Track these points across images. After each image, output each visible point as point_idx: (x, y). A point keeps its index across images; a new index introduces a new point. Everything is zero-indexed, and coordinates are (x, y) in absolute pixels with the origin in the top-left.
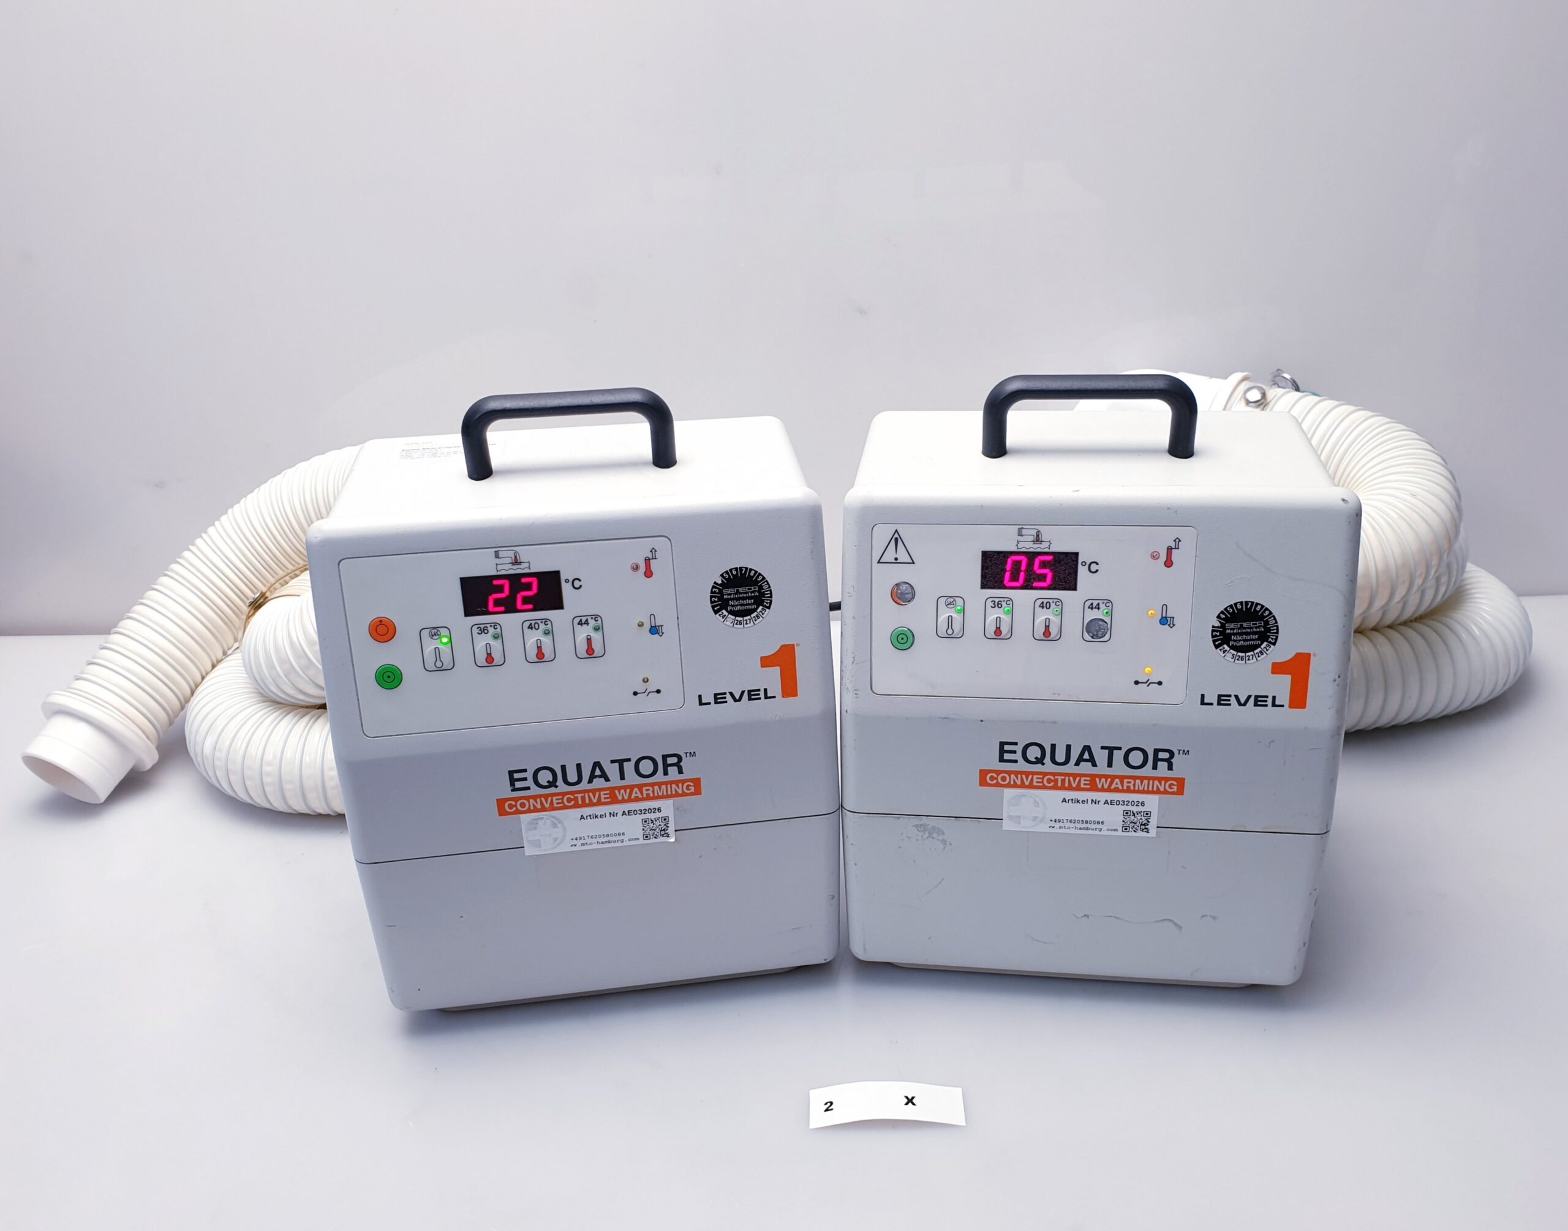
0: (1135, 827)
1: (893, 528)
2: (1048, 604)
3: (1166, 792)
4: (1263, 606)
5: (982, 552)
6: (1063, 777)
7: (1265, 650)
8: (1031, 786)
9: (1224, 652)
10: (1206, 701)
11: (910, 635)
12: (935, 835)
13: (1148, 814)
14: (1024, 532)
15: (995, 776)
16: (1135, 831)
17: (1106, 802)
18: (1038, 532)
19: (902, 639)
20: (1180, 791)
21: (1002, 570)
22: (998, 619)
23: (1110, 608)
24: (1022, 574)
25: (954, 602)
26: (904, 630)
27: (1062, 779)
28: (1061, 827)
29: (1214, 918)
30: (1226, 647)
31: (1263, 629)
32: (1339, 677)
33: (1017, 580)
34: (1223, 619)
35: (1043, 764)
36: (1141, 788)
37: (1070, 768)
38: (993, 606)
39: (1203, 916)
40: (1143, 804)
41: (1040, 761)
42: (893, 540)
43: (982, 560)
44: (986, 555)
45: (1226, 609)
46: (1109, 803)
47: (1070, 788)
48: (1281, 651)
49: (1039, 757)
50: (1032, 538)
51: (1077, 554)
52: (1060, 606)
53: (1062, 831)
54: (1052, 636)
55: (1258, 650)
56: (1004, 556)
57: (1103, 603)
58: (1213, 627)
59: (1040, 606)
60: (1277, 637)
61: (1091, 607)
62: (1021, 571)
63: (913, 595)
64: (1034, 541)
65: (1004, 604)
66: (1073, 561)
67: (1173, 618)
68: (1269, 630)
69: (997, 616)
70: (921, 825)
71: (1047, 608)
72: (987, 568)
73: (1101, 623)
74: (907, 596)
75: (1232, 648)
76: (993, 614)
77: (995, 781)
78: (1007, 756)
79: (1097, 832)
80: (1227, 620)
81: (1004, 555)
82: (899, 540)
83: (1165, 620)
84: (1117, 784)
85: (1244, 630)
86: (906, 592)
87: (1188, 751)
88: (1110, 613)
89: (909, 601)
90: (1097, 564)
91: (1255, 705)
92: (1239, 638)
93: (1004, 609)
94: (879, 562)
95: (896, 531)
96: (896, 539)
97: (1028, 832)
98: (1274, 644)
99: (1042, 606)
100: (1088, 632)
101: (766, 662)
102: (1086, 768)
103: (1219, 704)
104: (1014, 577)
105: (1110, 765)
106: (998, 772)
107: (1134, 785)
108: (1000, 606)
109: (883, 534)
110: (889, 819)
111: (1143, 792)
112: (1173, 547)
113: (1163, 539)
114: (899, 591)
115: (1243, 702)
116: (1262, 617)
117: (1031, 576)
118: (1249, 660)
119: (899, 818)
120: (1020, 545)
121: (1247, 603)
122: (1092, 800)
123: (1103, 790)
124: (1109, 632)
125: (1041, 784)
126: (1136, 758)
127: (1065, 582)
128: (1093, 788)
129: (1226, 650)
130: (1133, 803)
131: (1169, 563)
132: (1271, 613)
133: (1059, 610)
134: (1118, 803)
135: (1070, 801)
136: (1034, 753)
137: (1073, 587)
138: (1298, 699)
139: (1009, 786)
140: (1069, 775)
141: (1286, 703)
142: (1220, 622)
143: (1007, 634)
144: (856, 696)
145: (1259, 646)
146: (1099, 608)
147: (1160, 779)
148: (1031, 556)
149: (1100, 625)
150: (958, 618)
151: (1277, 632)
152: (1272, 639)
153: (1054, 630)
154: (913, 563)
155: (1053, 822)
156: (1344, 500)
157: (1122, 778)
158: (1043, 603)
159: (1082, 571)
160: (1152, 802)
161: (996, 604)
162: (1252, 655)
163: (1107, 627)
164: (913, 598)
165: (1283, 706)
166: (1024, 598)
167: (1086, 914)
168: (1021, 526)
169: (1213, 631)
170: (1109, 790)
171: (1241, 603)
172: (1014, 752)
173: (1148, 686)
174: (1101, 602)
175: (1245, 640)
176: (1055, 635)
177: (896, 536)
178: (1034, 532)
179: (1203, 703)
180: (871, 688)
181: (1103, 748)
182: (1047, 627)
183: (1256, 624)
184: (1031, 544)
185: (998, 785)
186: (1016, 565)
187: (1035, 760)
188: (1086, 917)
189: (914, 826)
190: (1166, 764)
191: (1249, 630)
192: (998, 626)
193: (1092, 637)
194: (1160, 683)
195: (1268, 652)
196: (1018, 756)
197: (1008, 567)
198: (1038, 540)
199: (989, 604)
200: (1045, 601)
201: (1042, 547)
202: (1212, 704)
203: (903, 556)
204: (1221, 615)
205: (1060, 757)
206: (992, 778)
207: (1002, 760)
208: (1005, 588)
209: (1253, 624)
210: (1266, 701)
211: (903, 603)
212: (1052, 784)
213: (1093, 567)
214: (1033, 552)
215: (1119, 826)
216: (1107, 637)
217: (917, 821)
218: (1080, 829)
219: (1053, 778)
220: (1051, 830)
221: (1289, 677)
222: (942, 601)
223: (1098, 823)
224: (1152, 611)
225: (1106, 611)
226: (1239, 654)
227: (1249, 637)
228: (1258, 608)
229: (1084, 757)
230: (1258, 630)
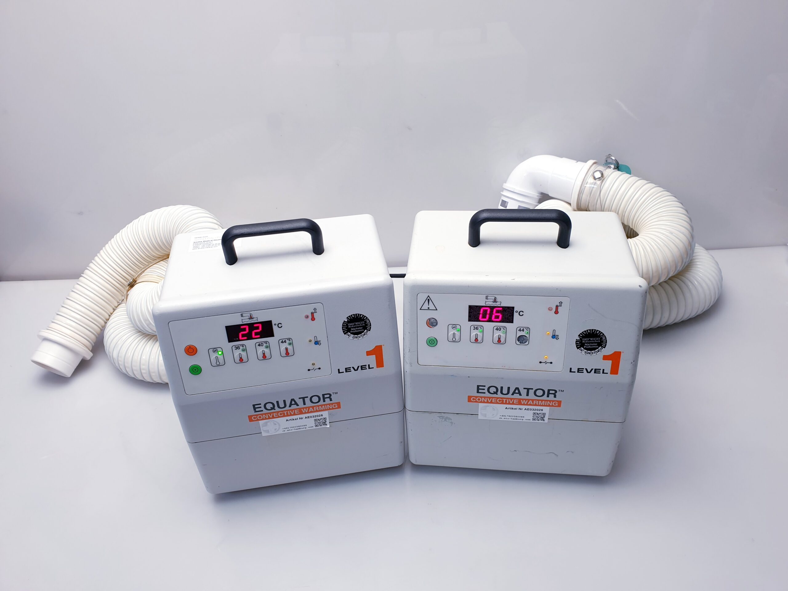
0: (538, 419)
1: (427, 295)
2: (500, 329)
3: (552, 406)
4: (600, 332)
5: (469, 306)
6: (506, 399)
8: (491, 402)
9: (581, 351)
10: (572, 371)
11: (435, 340)
12: (447, 420)
13: (544, 414)
14: (489, 298)
15: (475, 398)
17: (525, 409)
18: (495, 298)
19: (432, 342)
20: (559, 406)
21: (478, 314)
22: (477, 335)
23: (529, 331)
24: (488, 316)
25: (456, 327)
26: (432, 338)
28: (504, 418)
29: (573, 452)
30: (582, 348)
31: (599, 341)
32: (634, 361)
33: (485, 318)
34: (581, 337)
36: (542, 404)
37: (510, 396)
38: (474, 329)
39: (567, 452)
40: (542, 410)
41: (496, 393)
42: (427, 300)
43: (469, 309)
44: (471, 307)
45: (583, 332)
46: (527, 409)
47: (509, 404)
48: (608, 350)
50: (492, 300)
51: (513, 308)
52: (505, 330)
53: (505, 420)
54: (502, 342)
55: (597, 350)
56: (479, 308)
57: (526, 329)
58: (577, 340)
59: (496, 329)
60: (606, 345)
61: (520, 330)
62: (487, 314)
63: (436, 323)
65: (479, 328)
66: (511, 310)
67: (558, 335)
68: (602, 342)
69: (477, 333)
70: (441, 416)
72: (471, 313)
73: (524, 337)
74: (434, 324)
75: (585, 349)
76: (474, 333)
77: (475, 400)
79: (521, 421)
80: (583, 337)
81: (479, 307)
82: (430, 300)
83: (554, 337)
84: (530, 402)
85: (591, 342)
86: (433, 322)
87: (563, 390)
88: (529, 333)
89: (435, 326)
90: (523, 312)
91: (594, 373)
92: (588, 345)
93: (479, 331)
94: (420, 309)
95: (429, 296)
96: (429, 300)
97: (490, 420)
98: (604, 347)
99: (497, 329)
100: (518, 341)
101: (369, 353)
102: (516, 396)
103: (578, 372)
104: (484, 317)
106: (476, 397)
107: (538, 403)
108: (477, 329)
109: (422, 298)
110: (427, 414)
111: (542, 406)
112: (559, 305)
113: (554, 302)
114: (430, 322)
115: (589, 371)
116: (599, 336)
117: (492, 316)
118: (592, 354)
119: (431, 413)
120: (487, 303)
121: (592, 330)
122: (519, 408)
123: (524, 404)
124: (528, 341)
125: (496, 402)
127: (508, 319)
128: (520, 404)
129: (582, 350)
130: (537, 410)
131: (556, 312)
132: (603, 334)
133: (505, 332)
134: (531, 410)
135: (509, 409)
136: (493, 390)
137: (512, 322)
138: (615, 370)
139: (481, 402)
140: (509, 399)
141: (609, 372)
142: (580, 338)
143: (480, 341)
144: (410, 366)
145: (597, 348)
146: (523, 331)
147: (550, 401)
148: (492, 308)
149: (524, 338)
150: (457, 334)
151: (606, 343)
152: (604, 345)
153: (502, 340)
154: (437, 310)
155: (501, 416)
156: (640, 286)
157: (533, 400)
158: (497, 328)
159: (516, 315)
160: (546, 410)
161: (476, 328)
162: (594, 352)
163: (527, 339)
164: (437, 324)
165: (607, 373)
166: (488, 326)
167: (516, 450)
168: (487, 295)
169: (576, 342)
170: (527, 405)
171: (590, 330)
172: (484, 389)
173: (546, 364)
174: (524, 328)
175: (591, 346)
177: (429, 298)
178: (493, 298)
180: (418, 362)
181: (524, 388)
182: (499, 339)
183: (597, 339)
184: (492, 303)
185: (476, 402)
186: (485, 312)
188: (515, 451)
189: (438, 417)
191: (593, 342)
192: (476, 337)
193: (520, 343)
194: (551, 363)
195: (601, 351)
197: (481, 312)
198: (495, 301)
199: (472, 328)
200: (498, 327)
201: (497, 304)
202: (575, 372)
203: (432, 307)
204: (580, 335)
206: (473, 399)
208: (480, 321)
209: (595, 339)
210: (600, 371)
211: (432, 327)
212: (501, 402)
213: (521, 313)
214: (493, 306)
215: (531, 418)
216: (527, 343)
217: (439, 415)
218: (514, 419)
219: (501, 400)
220: (500, 419)
221: (611, 361)
222: (450, 327)
223: (522, 417)
224: (548, 333)
225: (527, 332)
226: (588, 351)
227: (593, 345)
228: (598, 332)
229: (516, 392)
230: (597, 341)
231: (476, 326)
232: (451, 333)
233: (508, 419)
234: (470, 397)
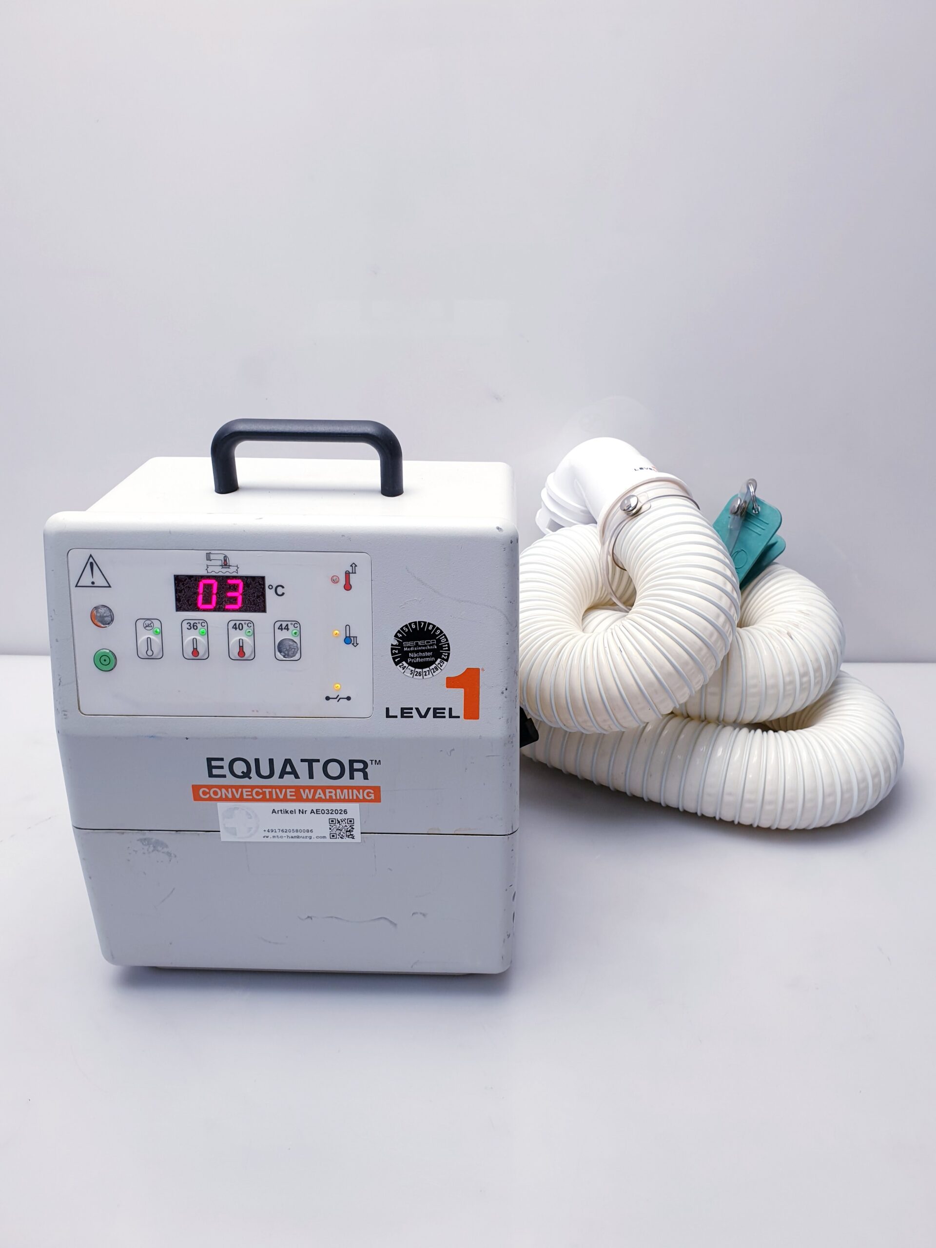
0: (342, 833)
1: (87, 553)
2: (241, 626)
3: (364, 800)
4: (434, 626)
5: (175, 576)
6: (270, 790)
7: (439, 666)
8: (241, 799)
9: (403, 669)
10: (391, 714)
11: (111, 655)
12: (159, 848)
13: (351, 821)
14: (212, 557)
15: (207, 790)
16: (341, 837)
17: (312, 812)
18: (225, 557)
19: (105, 660)
20: (377, 799)
21: (195, 593)
22: (195, 641)
23: (298, 628)
24: (214, 598)
25: (152, 624)
26: (105, 652)
27: (269, 792)
28: (274, 837)
29: (424, 915)
30: (405, 664)
31: (436, 647)
32: (506, 689)
33: (210, 603)
34: (400, 638)
35: (250, 778)
36: (342, 797)
37: (275, 781)
38: (189, 628)
39: (413, 914)
40: (345, 812)
41: (246, 775)
42: (89, 565)
43: (175, 584)
44: (178, 579)
45: (402, 629)
46: (315, 812)
47: (278, 800)
48: (453, 667)
49: (245, 771)
50: (220, 563)
51: (263, 578)
52: (252, 628)
53: (276, 840)
54: (246, 656)
55: (434, 666)
56: (196, 580)
57: (291, 624)
59: (233, 628)
60: (449, 654)
61: (281, 628)
62: (213, 594)
63: (111, 617)
64: (222, 566)
65: (199, 626)
66: (260, 584)
67: (356, 637)
68: (441, 648)
69: (193, 637)
70: (145, 839)
71: (240, 629)
72: (180, 591)
73: (291, 643)
74: (106, 619)
75: (410, 664)
76: (190, 636)
77: (208, 796)
78: (215, 772)
79: (308, 840)
80: (403, 638)
81: (194, 579)
82: (94, 564)
83: (349, 640)
84: (320, 794)
85: (420, 648)
86: (105, 615)
87: (380, 761)
88: (298, 633)
89: (109, 624)
90: (283, 587)
91: (434, 717)
92: (416, 655)
93: (199, 631)
94: (76, 586)
95: (91, 556)
96: (92, 564)
97: (245, 842)
98: (447, 660)
99: (235, 627)
100: (280, 651)
102: (289, 780)
103: (402, 716)
104: (207, 601)
105: (311, 776)
106: (210, 787)
107: (336, 794)
108: (195, 627)
109: (78, 559)
110: (114, 835)
111: (344, 801)
112: (351, 571)
113: (341, 564)
114: (98, 615)
115: (423, 714)
116: (434, 636)
117: (222, 598)
118: (425, 675)
119: (123, 833)
120: (210, 569)
121: (420, 622)
122: (300, 810)
123: (307, 800)
124: (299, 651)
125: (251, 797)
126: (334, 769)
127: (255, 604)
128: (299, 799)
129: (405, 667)
130: (336, 812)
131: (348, 587)
132: (442, 632)
133: (252, 632)
134: (323, 812)
135: (280, 812)
136: (240, 767)
137: (263, 609)
138: (472, 711)
139: (221, 799)
140: (275, 787)
141: (462, 715)
142: (398, 641)
143: (205, 654)
144: (65, 717)
145: (433, 662)
146: (288, 629)
147: (358, 788)
148: (222, 580)
149: (290, 645)
150: (156, 639)
151: (449, 650)
152: (445, 656)
153: (248, 651)
154: (110, 586)
155: (266, 832)
156: (498, 528)
157: (324, 789)
158: (235, 624)
159: (270, 594)
160: (353, 810)
161: (192, 626)
162: (429, 671)
163: (297, 647)
164: (112, 620)
165: (458, 717)
166: (218, 620)
167: (310, 915)
168: (208, 552)
169: (392, 649)
170: (313, 800)
171: (415, 623)
172: (222, 767)
173: (338, 701)
174: (289, 623)
175: (421, 657)
176: (249, 655)
177: (91, 560)
178: (222, 557)
179: (388, 716)
180: (79, 709)
181: (302, 761)
182: (241, 648)
183: (430, 642)
184: (220, 569)
185: (210, 799)
186: (208, 589)
187: (242, 775)
188: (309, 920)
189: (138, 840)
190: (361, 774)
191: (424, 648)
193: (284, 657)
194: (349, 698)
195: (442, 668)
196: (226, 771)
197: (201, 590)
198: (225, 564)
199: (185, 626)
200: (238, 623)
201: (230, 572)
202: (396, 717)
203: (100, 581)
204: (398, 634)
205: (265, 770)
206: (204, 793)
207: (211, 775)
208: (198, 609)
209: (427, 643)
210: (444, 713)
211: (103, 626)
212: (261, 796)
213: (280, 590)
214: (223, 576)
215: (327, 833)
216: (297, 656)
217: (139, 835)
218: (292, 837)
219: (261, 791)
220: (265, 840)
221: (462, 691)
222: (140, 624)
223: (308, 831)
224: (337, 632)
225: (294, 631)
226: (417, 670)
227: (424, 654)
228: (431, 627)
229: (287, 770)
230: (431, 647)
231: (192, 622)
232: (142, 639)
233: (282, 837)
234: (196, 788)
